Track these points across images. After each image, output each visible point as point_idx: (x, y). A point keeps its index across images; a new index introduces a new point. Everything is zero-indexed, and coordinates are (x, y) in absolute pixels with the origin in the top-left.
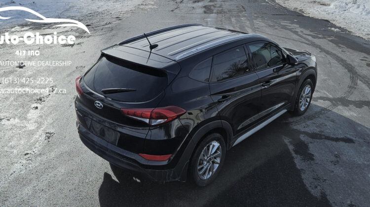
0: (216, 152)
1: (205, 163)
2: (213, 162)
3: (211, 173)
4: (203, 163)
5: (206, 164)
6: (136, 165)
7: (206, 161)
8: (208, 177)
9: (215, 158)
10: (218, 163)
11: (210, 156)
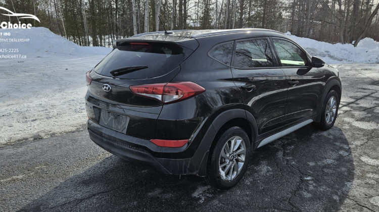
0: (239, 148)
1: (228, 161)
2: (237, 161)
3: (235, 173)
4: (225, 162)
5: (229, 163)
6: (148, 154)
7: (228, 159)
8: (233, 177)
9: (239, 155)
10: (242, 162)
11: (232, 153)
